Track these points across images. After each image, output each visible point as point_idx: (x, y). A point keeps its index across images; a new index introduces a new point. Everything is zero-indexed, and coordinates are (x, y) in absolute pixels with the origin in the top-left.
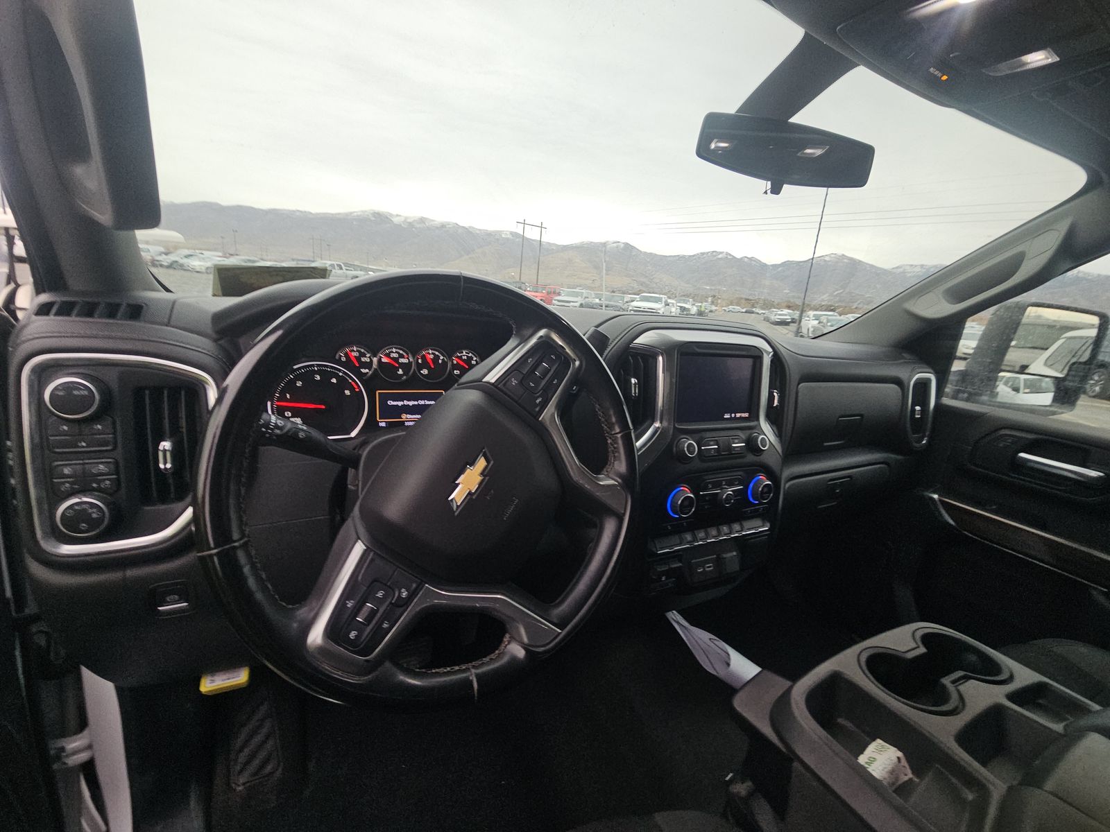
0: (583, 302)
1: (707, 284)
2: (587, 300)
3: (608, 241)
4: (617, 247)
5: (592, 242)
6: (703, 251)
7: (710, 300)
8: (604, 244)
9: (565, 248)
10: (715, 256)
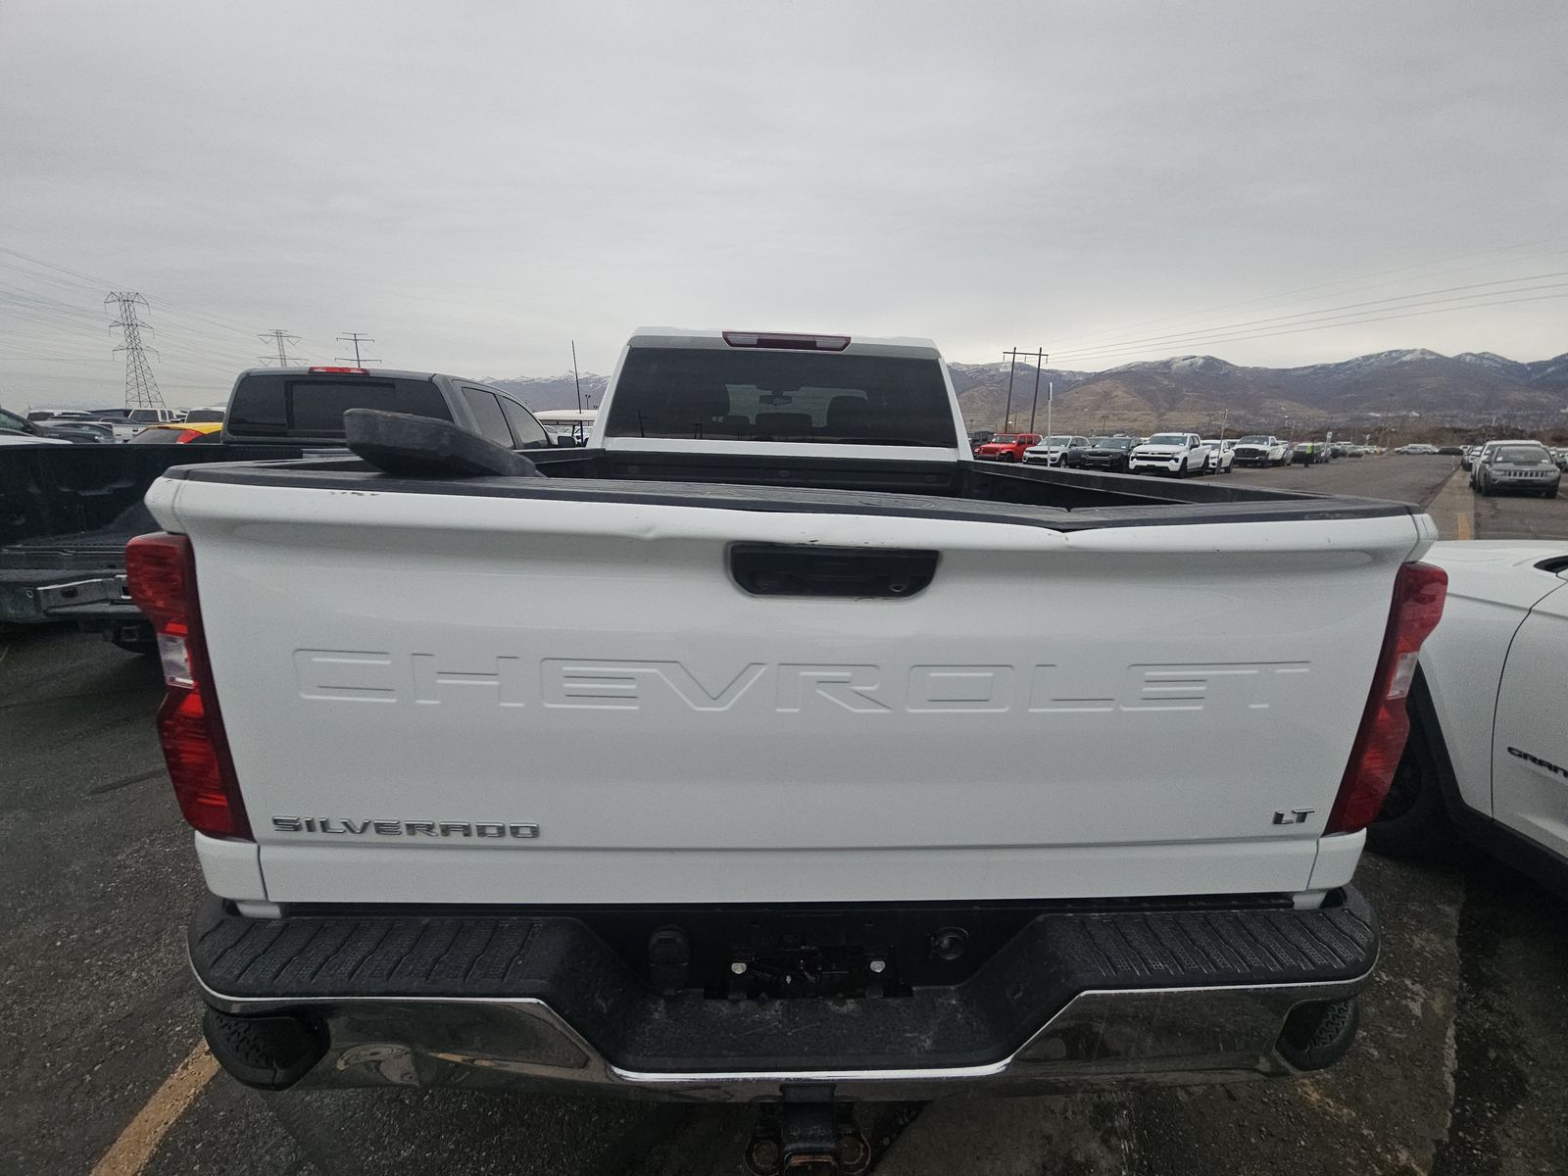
0: (1067, 452)
1: (1376, 410)
2: (1074, 448)
3: (1174, 358)
4: (1191, 365)
5: (1145, 363)
6: (1367, 354)
7: (1329, 435)
8: (1167, 364)
9: (1098, 377)
10: (1396, 359)
